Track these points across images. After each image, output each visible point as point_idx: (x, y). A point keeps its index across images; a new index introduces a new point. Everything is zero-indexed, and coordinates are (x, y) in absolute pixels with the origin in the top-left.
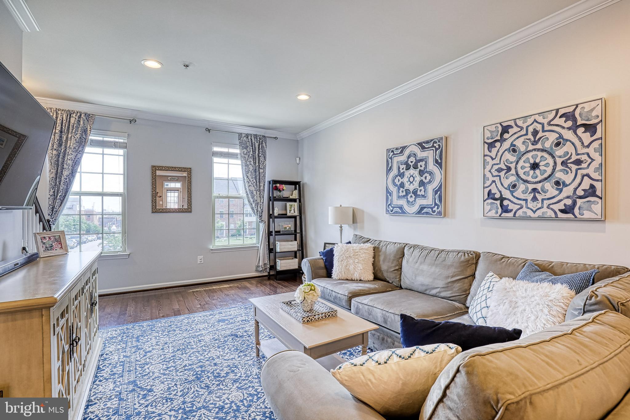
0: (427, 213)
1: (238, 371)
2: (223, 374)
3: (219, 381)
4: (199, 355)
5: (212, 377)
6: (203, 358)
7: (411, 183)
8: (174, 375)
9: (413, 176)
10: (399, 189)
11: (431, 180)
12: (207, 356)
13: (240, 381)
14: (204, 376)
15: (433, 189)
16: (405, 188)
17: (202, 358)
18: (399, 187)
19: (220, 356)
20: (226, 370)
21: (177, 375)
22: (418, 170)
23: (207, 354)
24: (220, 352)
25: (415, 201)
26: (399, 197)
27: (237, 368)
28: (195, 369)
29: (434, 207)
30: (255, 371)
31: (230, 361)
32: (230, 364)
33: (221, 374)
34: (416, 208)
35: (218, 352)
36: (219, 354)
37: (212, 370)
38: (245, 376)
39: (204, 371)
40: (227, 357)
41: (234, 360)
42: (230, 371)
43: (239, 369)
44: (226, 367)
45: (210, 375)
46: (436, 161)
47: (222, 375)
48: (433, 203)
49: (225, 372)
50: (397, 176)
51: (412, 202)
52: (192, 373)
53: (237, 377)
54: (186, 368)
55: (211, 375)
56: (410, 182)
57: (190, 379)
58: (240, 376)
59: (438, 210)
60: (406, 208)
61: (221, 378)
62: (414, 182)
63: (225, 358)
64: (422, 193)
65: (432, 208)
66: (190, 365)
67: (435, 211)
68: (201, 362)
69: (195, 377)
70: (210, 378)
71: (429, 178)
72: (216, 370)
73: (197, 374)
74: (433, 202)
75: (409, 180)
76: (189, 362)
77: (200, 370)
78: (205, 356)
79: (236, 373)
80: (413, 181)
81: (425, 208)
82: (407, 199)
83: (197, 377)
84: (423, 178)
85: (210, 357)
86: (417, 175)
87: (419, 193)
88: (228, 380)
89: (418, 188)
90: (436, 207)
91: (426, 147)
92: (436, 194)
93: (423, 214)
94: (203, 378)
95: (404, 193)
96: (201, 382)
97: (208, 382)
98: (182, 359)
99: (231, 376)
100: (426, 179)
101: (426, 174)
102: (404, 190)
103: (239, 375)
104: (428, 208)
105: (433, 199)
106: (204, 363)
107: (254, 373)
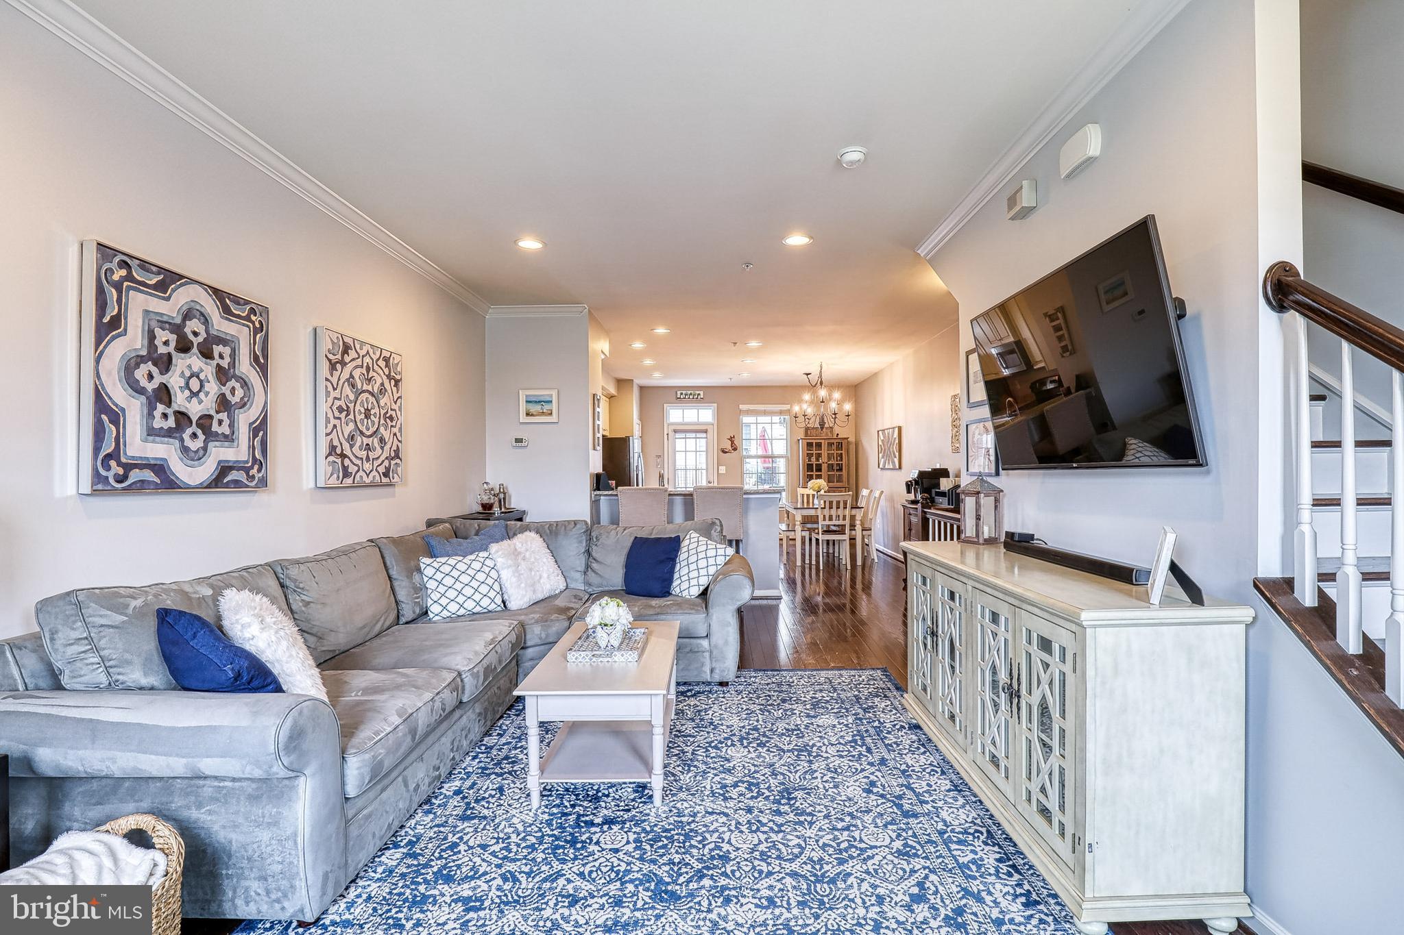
0: (237, 484)
1: (714, 786)
2: (742, 788)
3: (754, 778)
4: (780, 846)
5: (762, 786)
6: (771, 834)
7: (194, 394)
8: (831, 809)
9: (198, 377)
10: (151, 408)
11: (246, 399)
12: (763, 837)
13: (721, 768)
14: (776, 793)
15: (251, 424)
16: (175, 407)
17: (774, 837)
18: (153, 400)
19: (733, 828)
20: (734, 793)
21: (826, 806)
22: (214, 363)
23: (760, 842)
24: (730, 840)
25: (205, 449)
26: (151, 432)
27: (712, 791)
28: (792, 812)
29: (252, 467)
30: (687, 778)
31: (719, 809)
32: (722, 803)
33: (746, 788)
34: (205, 471)
35: (733, 841)
36: (733, 835)
37: (759, 799)
38: (708, 775)
39: (774, 803)
40: (721, 820)
41: (710, 810)
42: (728, 789)
43: (712, 787)
44: (731, 798)
45: (766, 791)
46: (256, 359)
47: (745, 785)
48: (249, 458)
49: (737, 789)
50: (141, 360)
51: (196, 452)
52: (798, 804)
53: (721, 776)
54: (809, 819)
55: (763, 791)
56: (190, 390)
57: (801, 793)
58: (716, 775)
59: (260, 475)
60: (180, 469)
61: (748, 781)
62: (202, 395)
63: (724, 819)
64: (225, 429)
65: (247, 470)
66: (801, 823)
67: (253, 477)
68: (777, 825)
69: (793, 795)
70: (767, 785)
71: (239, 393)
72: (752, 797)
73: (789, 799)
74: (249, 455)
75: (187, 384)
76: (803, 832)
77: (782, 807)
78: (766, 840)
79: (719, 783)
80: (200, 391)
81: (231, 468)
82: (182, 440)
83: (790, 794)
84: (226, 390)
85: (755, 832)
86: (210, 378)
87: (215, 427)
88: (740, 775)
89: (212, 413)
90: (256, 467)
91: (234, 311)
92: (255, 436)
93: (227, 485)
94: (778, 789)
95: (171, 422)
96: (783, 784)
97: (772, 781)
98: (821, 843)
99: (730, 780)
100: (233, 395)
101: (233, 383)
102: (169, 411)
103: (717, 778)
104: (239, 469)
105: (249, 447)
106: (771, 821)
107: (690, 775)
